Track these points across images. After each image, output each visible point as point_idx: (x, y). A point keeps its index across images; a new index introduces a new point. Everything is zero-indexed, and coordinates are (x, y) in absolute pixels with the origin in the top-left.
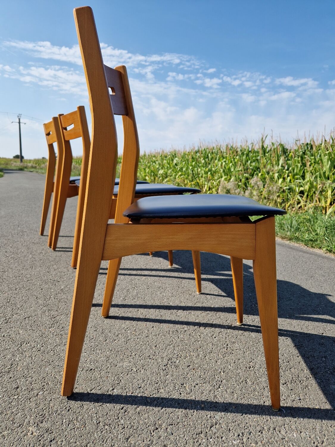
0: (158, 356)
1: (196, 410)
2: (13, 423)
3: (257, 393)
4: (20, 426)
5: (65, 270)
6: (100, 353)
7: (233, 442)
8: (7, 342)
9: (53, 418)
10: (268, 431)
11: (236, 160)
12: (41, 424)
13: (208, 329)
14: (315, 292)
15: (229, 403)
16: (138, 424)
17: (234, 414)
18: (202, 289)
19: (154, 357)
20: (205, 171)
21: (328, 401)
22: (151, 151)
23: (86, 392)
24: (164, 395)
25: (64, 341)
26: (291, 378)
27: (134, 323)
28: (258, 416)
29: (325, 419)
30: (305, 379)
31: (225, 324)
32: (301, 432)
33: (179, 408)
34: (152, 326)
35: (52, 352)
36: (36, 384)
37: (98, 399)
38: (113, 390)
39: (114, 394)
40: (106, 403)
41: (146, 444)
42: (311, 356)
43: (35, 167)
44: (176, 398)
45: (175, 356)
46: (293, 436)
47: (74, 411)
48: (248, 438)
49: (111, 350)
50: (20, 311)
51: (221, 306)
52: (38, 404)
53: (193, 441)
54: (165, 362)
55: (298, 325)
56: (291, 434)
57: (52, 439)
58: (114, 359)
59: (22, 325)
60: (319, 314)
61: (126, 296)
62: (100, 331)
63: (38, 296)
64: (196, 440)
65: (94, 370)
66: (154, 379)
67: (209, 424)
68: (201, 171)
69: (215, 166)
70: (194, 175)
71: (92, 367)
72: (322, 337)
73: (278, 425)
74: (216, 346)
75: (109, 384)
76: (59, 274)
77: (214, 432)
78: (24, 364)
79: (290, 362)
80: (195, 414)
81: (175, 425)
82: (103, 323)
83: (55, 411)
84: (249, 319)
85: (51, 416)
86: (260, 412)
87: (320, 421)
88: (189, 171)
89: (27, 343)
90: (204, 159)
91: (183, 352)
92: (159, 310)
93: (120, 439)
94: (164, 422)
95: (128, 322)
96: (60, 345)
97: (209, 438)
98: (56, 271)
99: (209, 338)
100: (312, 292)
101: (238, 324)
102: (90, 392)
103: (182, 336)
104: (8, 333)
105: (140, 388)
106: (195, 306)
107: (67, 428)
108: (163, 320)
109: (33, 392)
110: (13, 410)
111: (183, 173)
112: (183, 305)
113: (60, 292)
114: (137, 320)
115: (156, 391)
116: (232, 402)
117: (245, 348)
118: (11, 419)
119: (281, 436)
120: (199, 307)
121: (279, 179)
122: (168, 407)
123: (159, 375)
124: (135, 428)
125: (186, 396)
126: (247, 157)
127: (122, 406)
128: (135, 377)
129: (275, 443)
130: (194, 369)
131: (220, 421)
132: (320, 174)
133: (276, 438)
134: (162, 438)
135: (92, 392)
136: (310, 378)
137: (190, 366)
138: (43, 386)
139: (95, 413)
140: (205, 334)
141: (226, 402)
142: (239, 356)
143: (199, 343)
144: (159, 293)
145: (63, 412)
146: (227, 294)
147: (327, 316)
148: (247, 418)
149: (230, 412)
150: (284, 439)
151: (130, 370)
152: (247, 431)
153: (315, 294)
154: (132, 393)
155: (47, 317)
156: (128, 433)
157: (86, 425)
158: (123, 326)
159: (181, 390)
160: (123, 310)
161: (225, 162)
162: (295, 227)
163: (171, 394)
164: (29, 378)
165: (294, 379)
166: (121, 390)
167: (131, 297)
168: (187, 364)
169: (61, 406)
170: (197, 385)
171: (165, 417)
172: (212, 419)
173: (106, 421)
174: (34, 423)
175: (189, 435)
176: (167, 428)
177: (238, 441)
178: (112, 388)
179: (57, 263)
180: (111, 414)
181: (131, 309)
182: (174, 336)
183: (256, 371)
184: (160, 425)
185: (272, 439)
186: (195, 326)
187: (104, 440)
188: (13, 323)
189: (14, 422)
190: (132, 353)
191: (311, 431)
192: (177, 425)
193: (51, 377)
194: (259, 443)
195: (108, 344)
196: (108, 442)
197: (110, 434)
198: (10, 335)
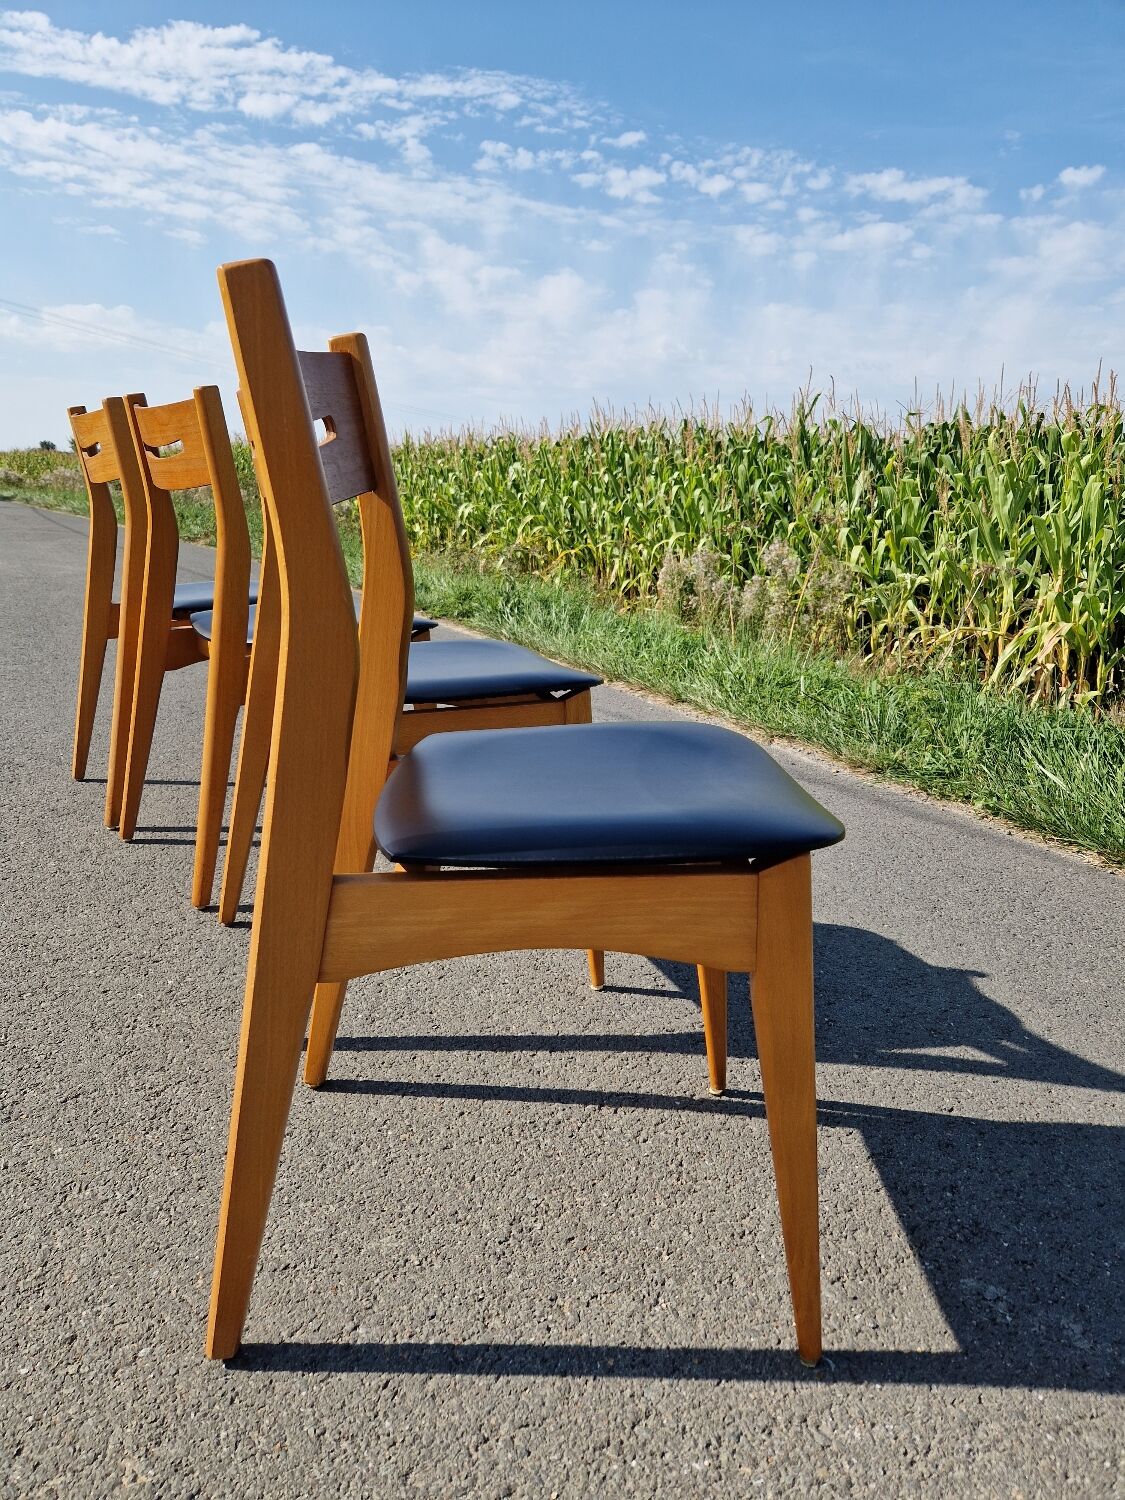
0: (480, 1212)
1: (592, 1378)
2: (75, 1451)
3: (759, 1314)
4: (96, 1459)
5: (172, 916)
6: (308, 1212)
7: (694, 1465)
8: (19, 1187)
9: (189, 1429)
10: (786, 1427)
11: (714, 477)
12: (157, 1449)
13: (626, 1115)
14: (940, 965)
15: (684, 1349)
16: (432, 1430)
17: (697, 1383)
18: (606, 971)
19: (469, 1217)
20: (612, 513)
21: (952, 1328)
22: (429, 435)
23: (276, 1341)
24: (503, 1338)
25: (194, 1176)
26: (855, 1261)
27: (405, 1101)
28: (762, 1382)
29: (938, 1382)
30: (892, 1262)
31: (676, 1092)
32: (873, 1425)
33: (546, 1375)
34: (459, 1111)
35: (162, 1214)
36: (127, 1324)
37: (313, 1360)
38: (355, 1328)
39: (359, 1343)
40: (337, 1371)
41: (456, 1488)
42: (914, 1186)
43: (18, 483)
44: (537, 1343)
45: (529, 1209)
46: (853, 1437)
47: (249, 1401)
48: (734, 1452)
49: (342, 1199)
50: (45, 1077)
51: (664, 1032)
52: (141, 1386)
53: (585, 1472)
54: (502, 1228)
55: (884, 1084)
56: (848, 1432)
57: (194, 1491)
58: (352, 1230)
59: (56, 1126)
60: (946, 1043)
61: (373, 1009)
62: (303, 1136)
63: (97, 1020)
64: (594, 1466)
65: (295, 1267)
66: (473, 1287)
67: (629, 1415)
68: (601, 510)
69: (646, 494)
70: (577, 524)
71: (289, 1258)
72: (949, 1122)
73: (814, 1409)
74: (647, 1169)
75: (344, 1310)
76: (153, 929)
77: (641, 1440)
78: (82, 1261)
79: (854, 1210)
80: (588, 1389)
81: (534, 1425)
82: (309, 1106)
83: (193, 1406)
84: (745, 1074)
85: (183, 1422)
86: (767, 1373)
87: (926, 1387)
88: (559, 508)
89: (83, 1187)
90: (609, 471)
91: (554, 1192)
92: (478, 1053)
93: (386, 1477)
94: (504, 1420)
95: (385, 1100)
96: (183, 1190)
97: (629, 1458)
98: (144, 922)
99: (627, 1144)
100: (930, 967)
101: (711, 1091)
102: (287, 1341)
103: (548, 1141)
104: (18, 1155)
105: (433, 1317)
106: (587, 1033)
107: (232, 1456)
108: (491, 1088)
109: (120, 1350)
110: (71, 1412)
111: (541, 517)
112: (549, 1031)
113: (166, 999)
114: (413, 1094)
115: (480, 1324)
116: (692, 1345)
117: (731, 1170)
118: (67, 1438)
119: (819, 1440)
120: (597, 1038)
121: (851, 545)
122: (514, 1374)
123: (484, 1272)
124: (424, 1443)
125: (563, 1334)
126: (750, 465)
127: (385, 1376)
128: (417, 1283)
129: (805, 1460)
130: (584, 1249)
131: (659, 1406)
132: (981, 533)
133: (807, 1446)
134: (500, 1467)
135: (294, 1340)
136: (908, 1258)
137: (573, 1238)
138: (149, 1329)
139: (308, 1404)
140: (617, 1130)
141: (675, 1347)
142: (712, 1201)
143: (599, 1160)
144: (474, 991)
145: (217, 1407)
146: (680, 986)
147: (969, 1049)
148: (732, 1391)
149: (685, 1376)
150: (829, 1446)
151: (401, 1262)
152: (731, 1431)
153: (940, 971)
154: (410, 1337)
155: (133, 1093)
156: (406, 1458)
157: (287, 1443)
158: (372, 1114)
159: (550, 1317)
160: (367, 1057)
161: (678, 482)
162: (893, 727)
163: (522, 1333)
164: (103, 1306)
165: (863, 1263)
166: (378, 1328)
167: (389, 1010)
168: (565, 1235)
169: (210, 1388)
170: (594, 1299)
171: (508, 1405)
172: (637, 1401)
173: (343, 1427)
174: (138, 1447)
175: (574, 1455)
176: (512, 1438)
177: (706, 1463)
178: (351, 1325)
179: (143, 891)
180: (355, 1403)
181: (392, 1054)
182: (526, 1141)
183: (759, 1246)
184: (495, 1430)
185: (798, 1449)
186: (586, 1104)
187: (340, 1485)
188: (30, 1120)
189: (77, 1447)
190: (403, 1206)
191: (901, 1419)
192: (540, 1426)
193: (170, 1298)
194: (763, 1464)
195: (330, 1180)
196: (351, 1488)
197: (356, 1466)
198: (25, 1164)
